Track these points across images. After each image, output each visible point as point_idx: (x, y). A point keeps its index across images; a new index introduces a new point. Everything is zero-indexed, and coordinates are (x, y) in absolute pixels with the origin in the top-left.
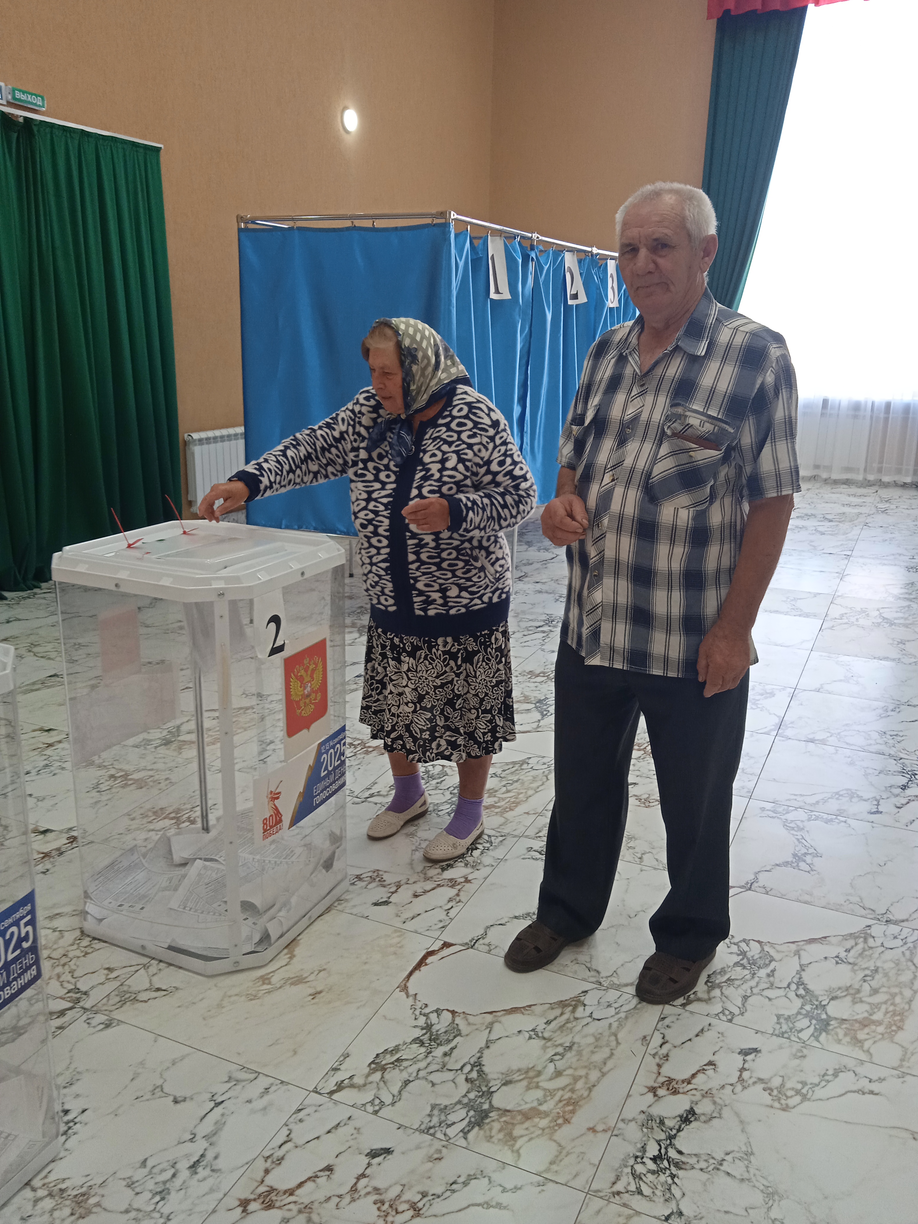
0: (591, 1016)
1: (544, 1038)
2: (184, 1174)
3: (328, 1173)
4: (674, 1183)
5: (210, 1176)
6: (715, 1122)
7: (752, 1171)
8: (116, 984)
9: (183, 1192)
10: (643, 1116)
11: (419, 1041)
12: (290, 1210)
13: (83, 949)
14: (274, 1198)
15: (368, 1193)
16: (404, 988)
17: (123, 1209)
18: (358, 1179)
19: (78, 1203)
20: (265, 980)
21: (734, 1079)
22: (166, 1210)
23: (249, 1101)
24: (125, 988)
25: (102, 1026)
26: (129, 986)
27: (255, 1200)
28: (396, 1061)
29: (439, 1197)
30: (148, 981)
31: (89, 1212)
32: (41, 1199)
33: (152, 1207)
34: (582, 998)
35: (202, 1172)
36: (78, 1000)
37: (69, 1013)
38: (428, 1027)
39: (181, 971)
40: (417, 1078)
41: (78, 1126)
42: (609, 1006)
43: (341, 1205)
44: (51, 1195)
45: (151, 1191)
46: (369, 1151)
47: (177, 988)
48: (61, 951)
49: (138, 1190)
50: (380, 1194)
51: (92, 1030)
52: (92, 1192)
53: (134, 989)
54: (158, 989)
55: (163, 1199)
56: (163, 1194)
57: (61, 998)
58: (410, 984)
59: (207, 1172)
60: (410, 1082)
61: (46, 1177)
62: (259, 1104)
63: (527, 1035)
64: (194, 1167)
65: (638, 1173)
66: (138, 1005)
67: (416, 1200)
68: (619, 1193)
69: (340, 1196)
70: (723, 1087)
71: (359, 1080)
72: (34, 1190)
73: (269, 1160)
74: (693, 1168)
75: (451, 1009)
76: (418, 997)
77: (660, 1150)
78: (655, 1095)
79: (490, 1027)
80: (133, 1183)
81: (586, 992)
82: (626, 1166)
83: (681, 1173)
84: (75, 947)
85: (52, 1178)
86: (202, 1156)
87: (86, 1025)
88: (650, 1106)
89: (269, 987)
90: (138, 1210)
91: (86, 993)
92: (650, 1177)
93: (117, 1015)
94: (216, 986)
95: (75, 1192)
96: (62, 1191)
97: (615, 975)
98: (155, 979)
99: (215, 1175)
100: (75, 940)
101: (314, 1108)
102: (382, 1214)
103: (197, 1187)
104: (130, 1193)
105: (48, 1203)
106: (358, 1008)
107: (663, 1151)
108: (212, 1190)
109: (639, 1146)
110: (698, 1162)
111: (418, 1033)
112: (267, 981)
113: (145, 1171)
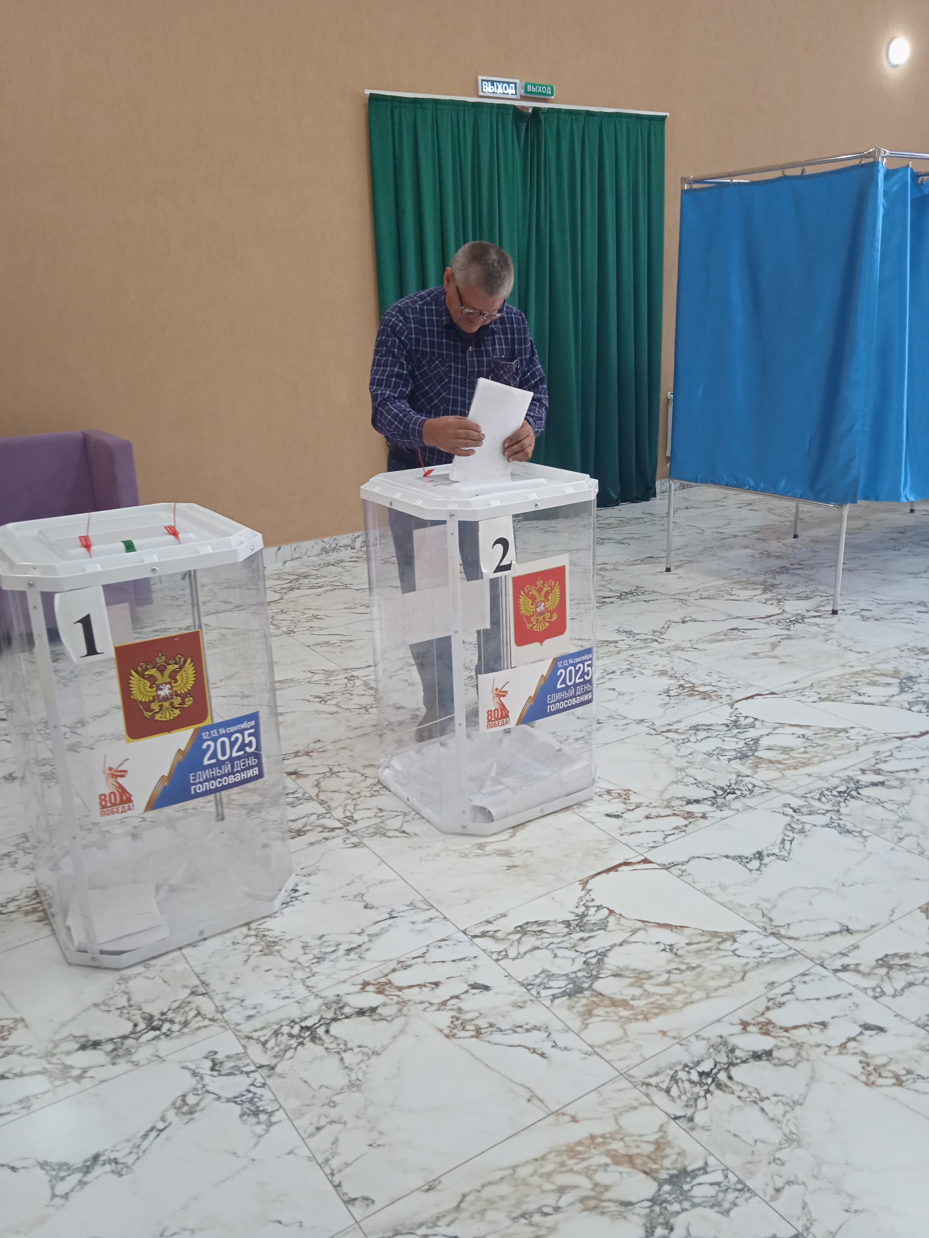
0: (733, 951)
1: (676, 954)
2: (341, 952)
3: (434, 986)
4: (705, 1097)
5: (355, 960)
6: (786, 1069)
7: (789, 1116)
8: (379, 820)
9: (333, 963)
10: (719, 1040)
11: (567, 924)
12: (392, 999)
13: (372, 792)
14: (386, 988)
15: (452, 1010)
16: (584, 883)
17: (291, 959)
18: (452, 998)
19: (268, 946)
20: (481, 846)
21: (836, 1043)
22: (315, 970)
23: (413, 923)
24: (382, 825)
25: (352, 845)
26: (386, 825)
27: (374, 985)
28: (539, 931)
29: (501, 1031)
30: (400, 824)
31: (271, 954)
32: (250, 936)
33: (308, 965)
34: (737, 936)
35: (353, 955)
36: (348, 824)
37: (337, 831)
38: (583, 915)
39: (428, 824)
40: (546, 948)
41: (297, 901)
42: (759, 949)
43: (428, 1009)
44: (256, 936)
45: (314, 955)
46: (473, 983)
47: (416, 834)
48: (358, 790)
49: (306, 952)
50: (460, 1013)
51: (344, 846)
52: (280, 943)
53: (388, 827)
54: (404, 832)
55: (318, 962)
56: (319, 959)
57: (339, 820)
58: (591, 882)
59: (356, 957)
60: (538, 948)
61: (260, 924)
62: (418, 927)
63: (662, 947)
64: (349, 951)
65: (677, 1077)
66: (384, 839)
67: (483, 1026)
68: (648, 1085)
69: (431, 1004)
70: (819, 1045)
71: (500, 935)
72: (249, 929)
73: (400, 964)
74: (733, 1093)
75: (611, 908)
76: (591, 893)
77: (712, 1070)
78: (744, 1029)
79: (634, 932)
80: (307, 947)
81: (746, 932)
82: (671, 1069)
83: (717, 1093)
84: (369, 789)
85: (264, 926)
86: (359, 946)
87: (342, 841)
88: (732, 1035)
89: (482, 852)
90: (299, 963)
91: (355, 821)
92: (687, 1085)
93: (366, 841)
94: (444, 840)
95: (270, 939)
96: (264, 935)
97: (786, 927)
98: (406, 824)
99: (359, 960)
100: (372, 784)
101: (454, 942)
102: (453, 1026)
103: (344, 963)
104: (301, 951)
105: (252, 940)
106: (537, 886)
107: (714, 1071)
108: (351, 969)
109: (696, 1059)
110: (741, 1091)
111: (571, 917)
112: (482, 848)
113: (318, 942)
